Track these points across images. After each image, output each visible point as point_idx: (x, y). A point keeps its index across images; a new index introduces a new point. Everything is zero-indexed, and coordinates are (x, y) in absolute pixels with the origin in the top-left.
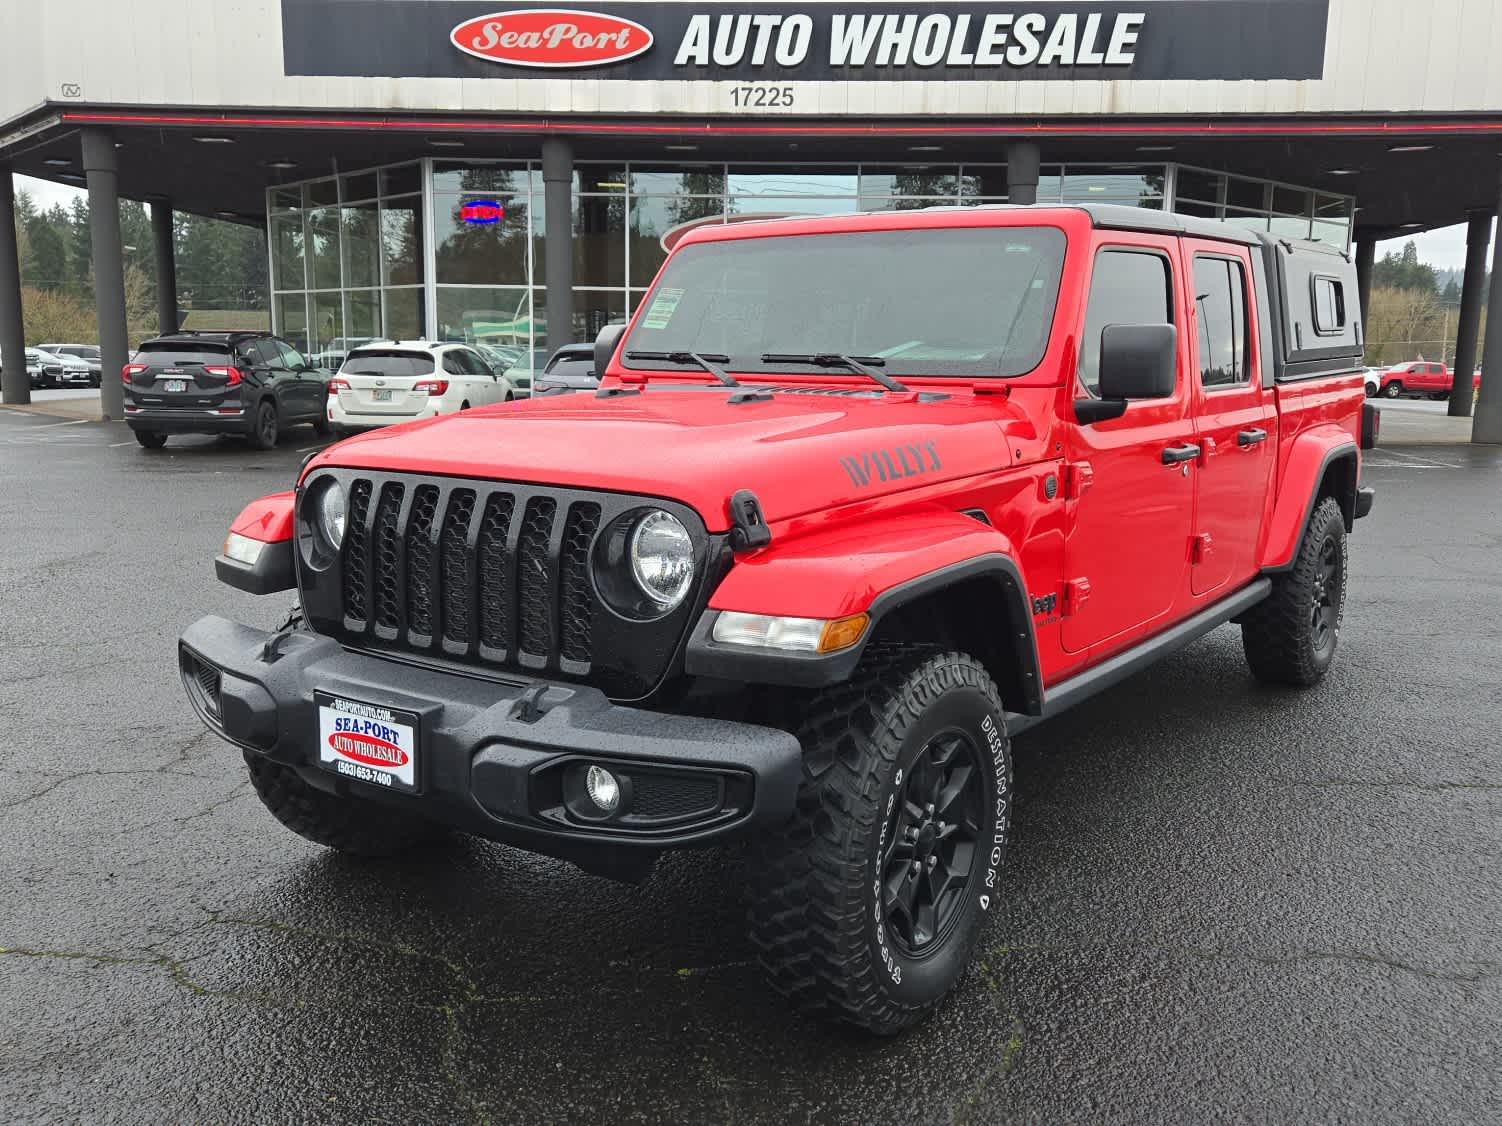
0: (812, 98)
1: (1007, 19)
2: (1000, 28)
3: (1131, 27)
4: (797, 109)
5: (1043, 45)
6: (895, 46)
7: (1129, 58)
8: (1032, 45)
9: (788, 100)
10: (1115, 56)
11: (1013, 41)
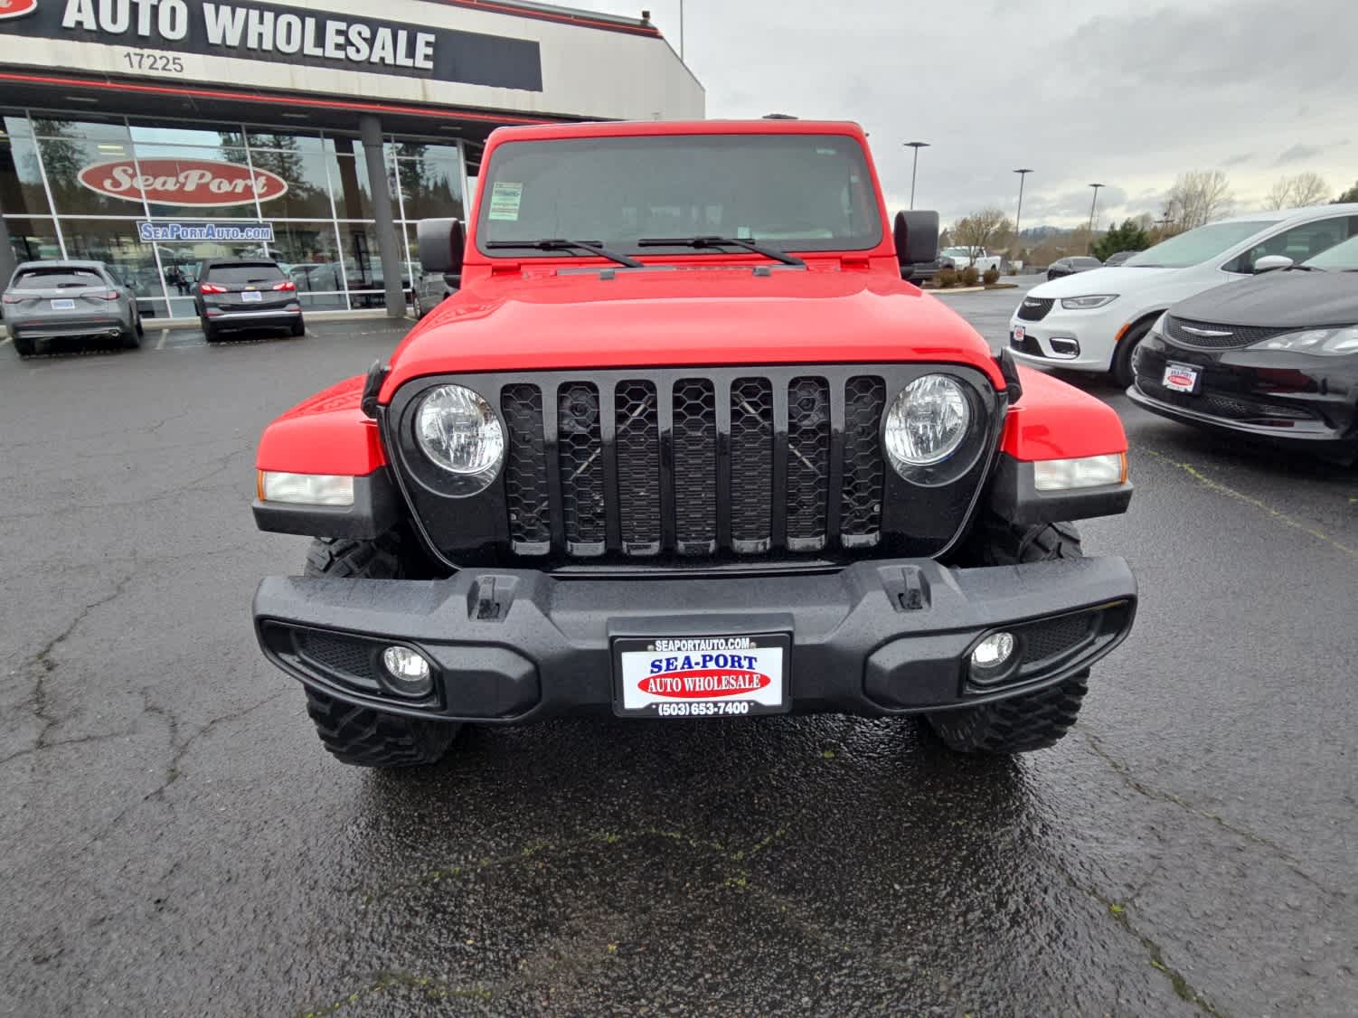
0: (197, 67)
1: (343, 26)
2: (339, 32)
3: (428, 44)
4: (187, 75)
5: (371, 47)
6: (261, 35)
7: (429, 65)
8: (364, 47)
9: (178, 68)
10: (420, 62)
11: (349, 42)
